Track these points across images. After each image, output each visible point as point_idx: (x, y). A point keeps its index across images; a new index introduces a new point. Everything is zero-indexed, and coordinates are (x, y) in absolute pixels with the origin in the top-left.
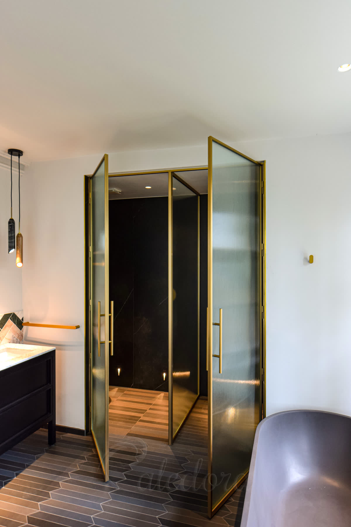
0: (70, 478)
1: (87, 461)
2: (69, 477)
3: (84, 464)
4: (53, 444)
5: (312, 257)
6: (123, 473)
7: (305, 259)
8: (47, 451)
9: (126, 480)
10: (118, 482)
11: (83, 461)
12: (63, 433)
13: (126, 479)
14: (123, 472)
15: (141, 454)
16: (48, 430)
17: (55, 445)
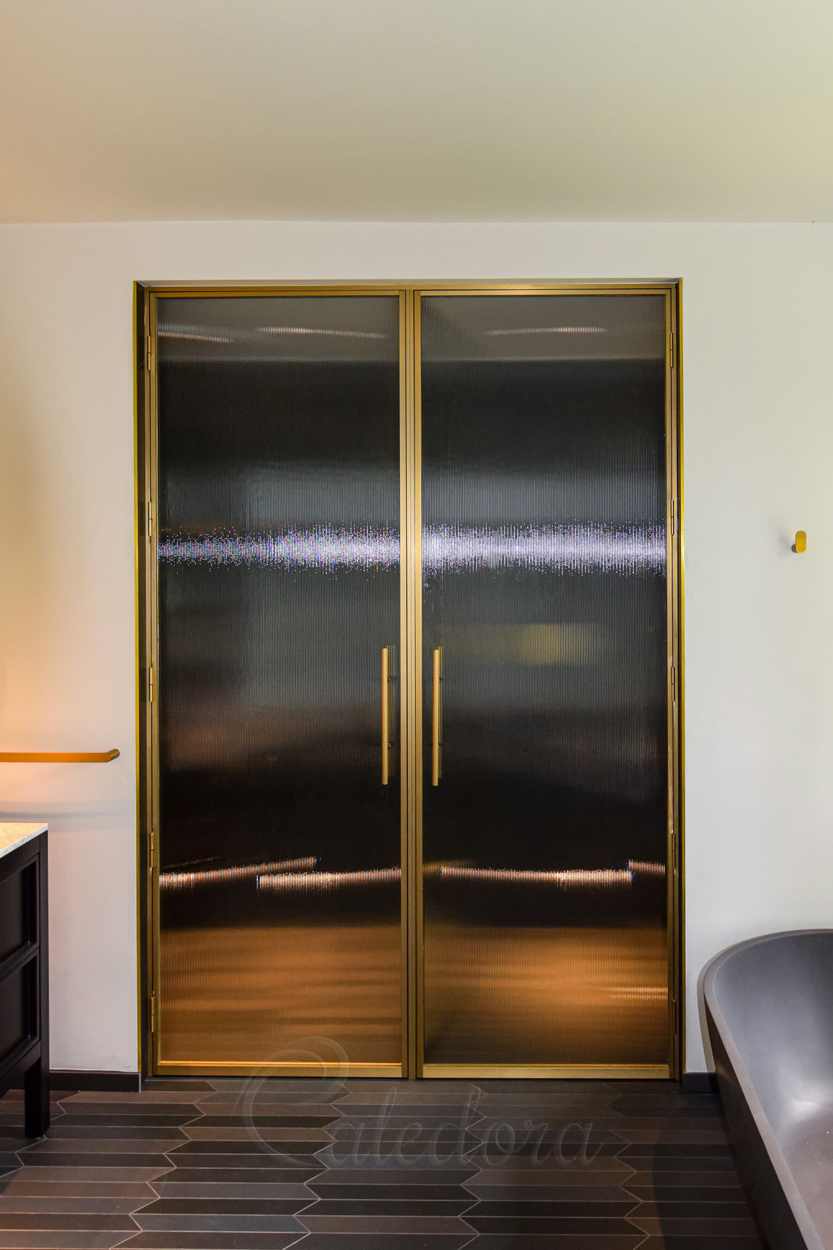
0: (142, 1231)
1: (176, 1168)
2: (140, 1230)
3: (170, 1177)
4: (41, 1135)
5: (801, 535)
6: (305, 1183)
7: (783, 540)
8: (29, 1160)
9: (321, 1201)
10: (298, 1214)
11: (165, 1170)
12: (65, 1092)
13: (320, 1199)
14: (304, 1181)
15: (337, 1118)
16: (26, 1093)
17: (48, 1137)
